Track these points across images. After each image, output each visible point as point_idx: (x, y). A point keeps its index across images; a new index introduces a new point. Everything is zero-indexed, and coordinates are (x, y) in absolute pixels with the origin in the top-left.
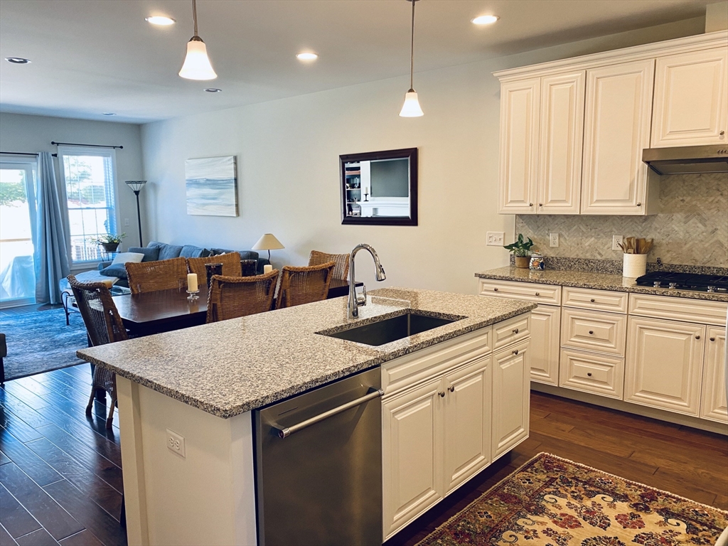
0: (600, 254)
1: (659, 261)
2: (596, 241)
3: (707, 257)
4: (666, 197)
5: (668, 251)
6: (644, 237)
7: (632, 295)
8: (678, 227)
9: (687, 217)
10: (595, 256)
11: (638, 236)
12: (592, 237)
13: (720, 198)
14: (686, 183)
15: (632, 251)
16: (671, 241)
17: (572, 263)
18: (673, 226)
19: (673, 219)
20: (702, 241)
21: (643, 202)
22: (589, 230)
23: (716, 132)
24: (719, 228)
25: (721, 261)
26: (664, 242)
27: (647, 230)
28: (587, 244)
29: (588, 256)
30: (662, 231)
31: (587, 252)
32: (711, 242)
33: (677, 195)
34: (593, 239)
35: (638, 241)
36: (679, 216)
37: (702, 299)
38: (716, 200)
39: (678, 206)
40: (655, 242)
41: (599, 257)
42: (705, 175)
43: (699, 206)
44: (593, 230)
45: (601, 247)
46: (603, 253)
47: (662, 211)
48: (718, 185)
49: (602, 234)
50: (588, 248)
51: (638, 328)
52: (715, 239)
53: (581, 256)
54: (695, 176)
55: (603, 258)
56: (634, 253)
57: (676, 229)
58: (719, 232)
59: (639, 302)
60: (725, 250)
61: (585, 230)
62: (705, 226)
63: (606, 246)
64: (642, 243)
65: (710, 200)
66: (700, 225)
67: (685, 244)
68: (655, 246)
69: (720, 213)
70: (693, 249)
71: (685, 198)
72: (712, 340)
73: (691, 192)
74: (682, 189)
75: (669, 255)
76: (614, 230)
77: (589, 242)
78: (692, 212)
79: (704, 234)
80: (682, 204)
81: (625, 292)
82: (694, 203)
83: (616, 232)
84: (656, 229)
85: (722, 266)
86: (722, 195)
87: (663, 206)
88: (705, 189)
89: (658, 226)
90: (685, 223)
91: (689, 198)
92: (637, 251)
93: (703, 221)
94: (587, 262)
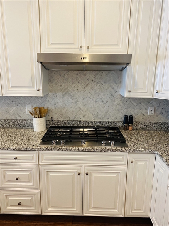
0: (20, 116)
1: (52, 119)
2: (17, 109)
3: (75, 116)
4: (52, 83)
5: (56, 113)
6: (43, 106)
7: (40, 152)
8: (59, 100)
9: (64, 95)
10: (17, 118)
11: (40, 106)
12: (14, 106)
13: (78, 84)
14: (62, 76)
15: (37, 116)
16: (56, 108)
17: (4, 123)
18: (57, 100)
19: (57, 96)
20: (72, 107)
21: (41, 88)
22: (12, 102)
23: (77, 46)
24: (78, 100)
25: (81, 117)
26: (53, 108)
27: (44, 102)
28: (11, 111)
29: (13, 118)
30: (52, 102)
31: (12, 115)
32: (76, 108)
33: (57, 82)
34: (15, 108)
35: (40, 109)
36: (60, 94)
37: (80, 151)
38: (76, 86)
39: (59, 89)
40: (49, 109)
41: (19, 118)
42: (70, 71)
43: (69, 89)
44: (14, 103)
45: (20, 112)
46: (21, 116)
47: (51, 91)
48: (77, 77)
49: (20, 105)
50: (12, 113)
51: (45, 172)
52: (77, 106)
53: (9, 118)
54: (65, 72)
55: (22, 119)
56: (39, 118)
57: (59, 101)
58: (79, 102)
59: (45, 156)
60: (82, 112)
61: (9, 103)
62: (72, 100)
63: (23, 112)
64: (42, 110)
65: (74, 85)
66: (70, 99)
67: (64, 109)
68: (49, 111)
69: (79, 93)
70: (68, 112)
71: (61, 84)
72: (87, 174)
73: (64, 81)
74: (60, 79)
75: (57, 115)
76: (26, 102)
77: (13, 109)
78: (66, 92)
79: (72, 104)
80: (60, 87)
81: (36, 150)
82: (66, 87)
83: (28, 103)
84: (49, 102)
85: (81, 120)
86: (79, 83)
87: (51, 89)
88: (71, 79)
89: (50, 100)
90: (63, 98)
91: (64, 84)
92: (40, 117)
93: (71, 97)
94: (13, 121)
